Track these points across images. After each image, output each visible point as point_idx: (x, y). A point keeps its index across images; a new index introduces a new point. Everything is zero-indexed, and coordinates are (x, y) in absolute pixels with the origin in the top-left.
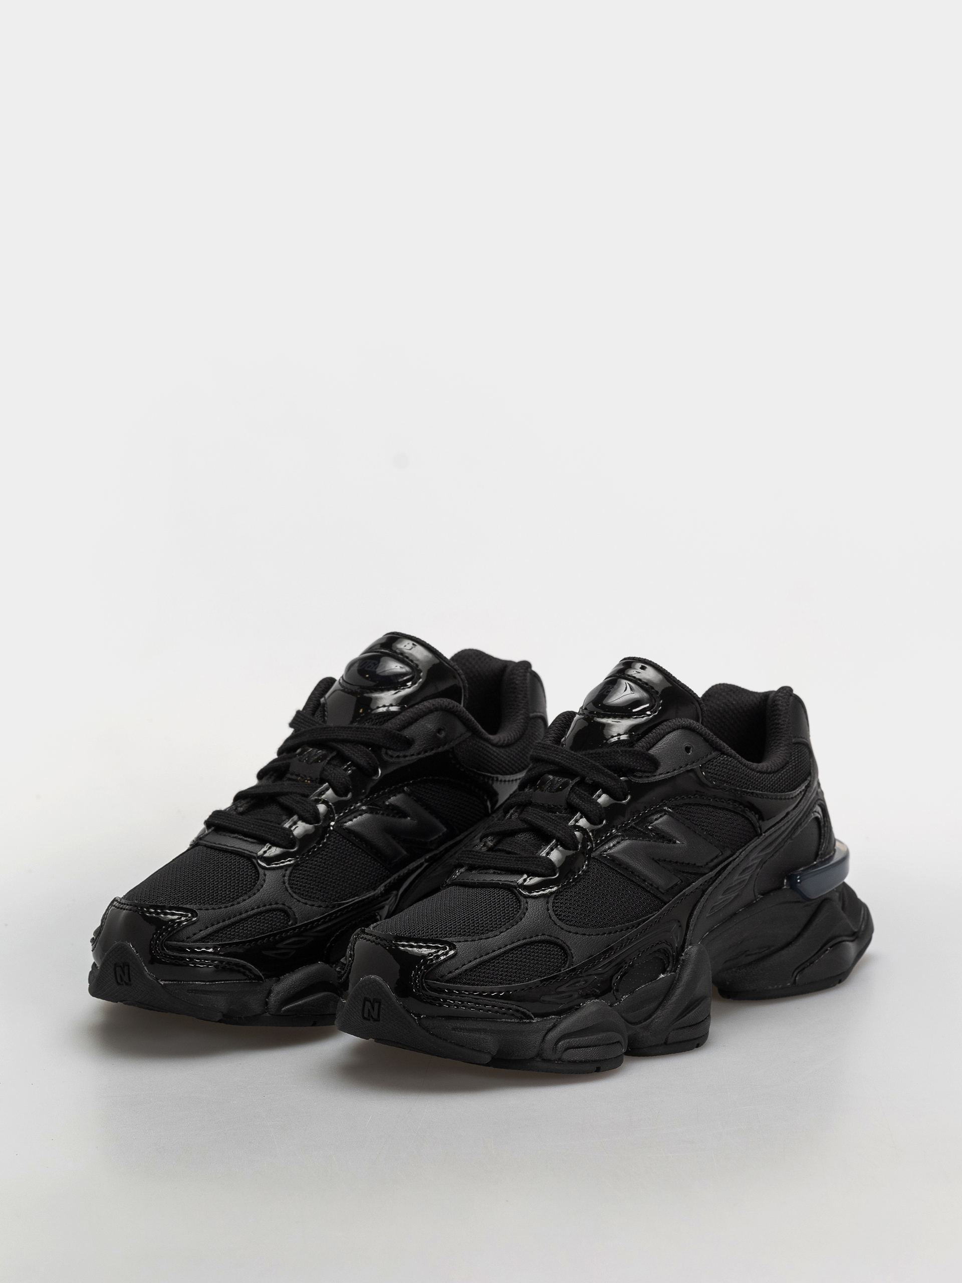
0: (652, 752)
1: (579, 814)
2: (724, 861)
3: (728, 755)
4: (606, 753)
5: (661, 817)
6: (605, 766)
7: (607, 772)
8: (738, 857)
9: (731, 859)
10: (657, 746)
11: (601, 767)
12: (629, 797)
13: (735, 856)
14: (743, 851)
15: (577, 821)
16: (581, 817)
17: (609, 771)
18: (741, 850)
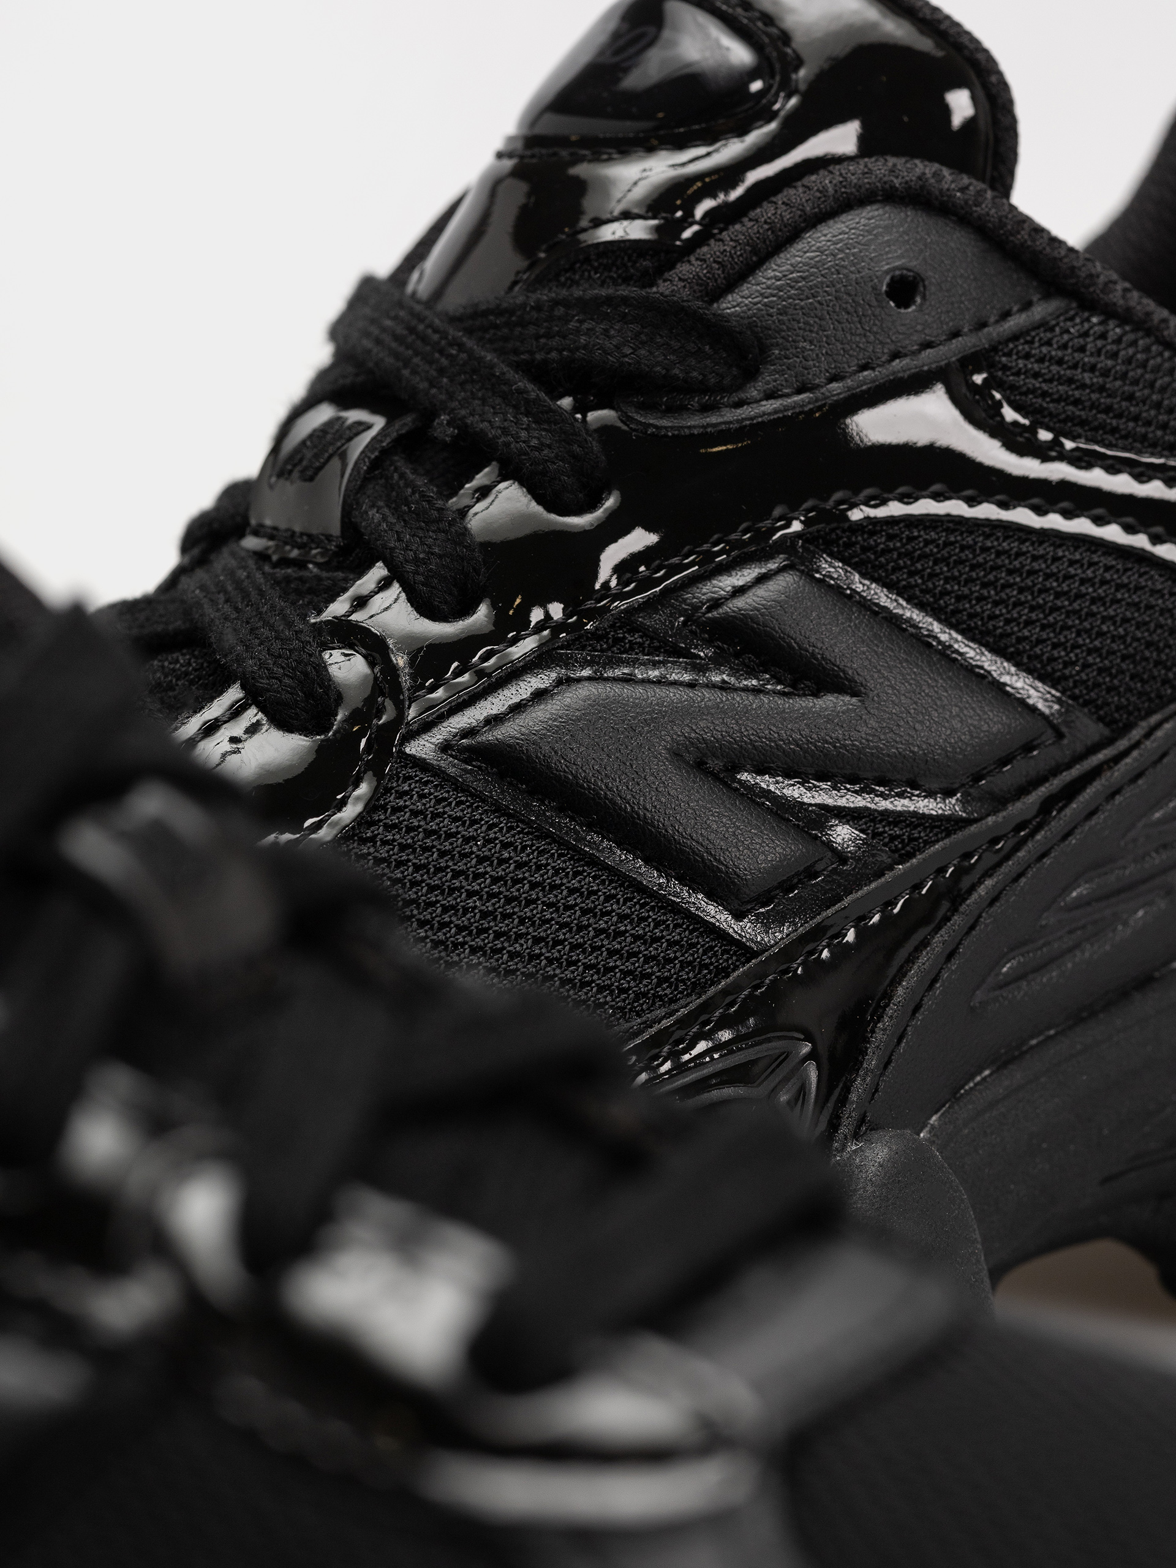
0: (733, 304)
1: (379, 571)
2: (1069, 766)
3: (1109, 312)
4: (532, 308)
5: (761, 580)
6: (517, 366)
7: (520, 392)
8: (1136, 745)
9: (1101, 756)
10: (760, 276)
11: (502, 368)
12: (610, 502)
13: (1123, 744)
14: (1166, 720)
15: (361, 602)
16: (383, 585)
17: (530, 386)
18: (1154, 719)
